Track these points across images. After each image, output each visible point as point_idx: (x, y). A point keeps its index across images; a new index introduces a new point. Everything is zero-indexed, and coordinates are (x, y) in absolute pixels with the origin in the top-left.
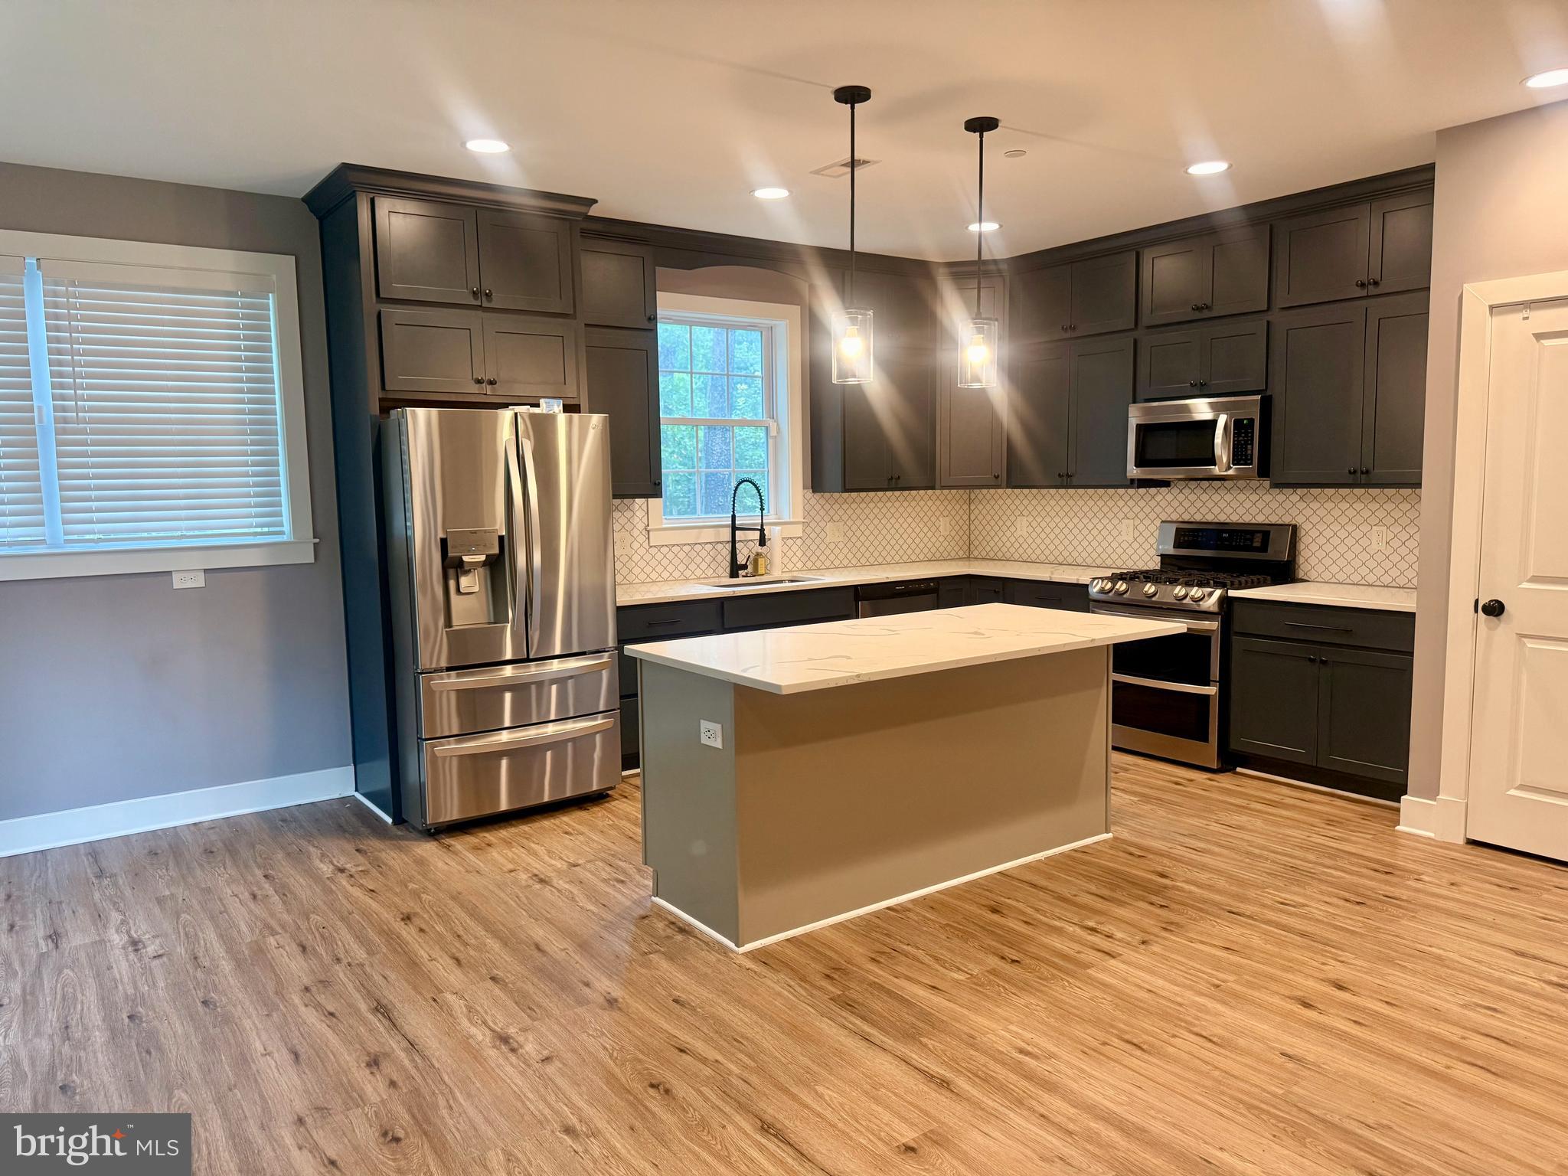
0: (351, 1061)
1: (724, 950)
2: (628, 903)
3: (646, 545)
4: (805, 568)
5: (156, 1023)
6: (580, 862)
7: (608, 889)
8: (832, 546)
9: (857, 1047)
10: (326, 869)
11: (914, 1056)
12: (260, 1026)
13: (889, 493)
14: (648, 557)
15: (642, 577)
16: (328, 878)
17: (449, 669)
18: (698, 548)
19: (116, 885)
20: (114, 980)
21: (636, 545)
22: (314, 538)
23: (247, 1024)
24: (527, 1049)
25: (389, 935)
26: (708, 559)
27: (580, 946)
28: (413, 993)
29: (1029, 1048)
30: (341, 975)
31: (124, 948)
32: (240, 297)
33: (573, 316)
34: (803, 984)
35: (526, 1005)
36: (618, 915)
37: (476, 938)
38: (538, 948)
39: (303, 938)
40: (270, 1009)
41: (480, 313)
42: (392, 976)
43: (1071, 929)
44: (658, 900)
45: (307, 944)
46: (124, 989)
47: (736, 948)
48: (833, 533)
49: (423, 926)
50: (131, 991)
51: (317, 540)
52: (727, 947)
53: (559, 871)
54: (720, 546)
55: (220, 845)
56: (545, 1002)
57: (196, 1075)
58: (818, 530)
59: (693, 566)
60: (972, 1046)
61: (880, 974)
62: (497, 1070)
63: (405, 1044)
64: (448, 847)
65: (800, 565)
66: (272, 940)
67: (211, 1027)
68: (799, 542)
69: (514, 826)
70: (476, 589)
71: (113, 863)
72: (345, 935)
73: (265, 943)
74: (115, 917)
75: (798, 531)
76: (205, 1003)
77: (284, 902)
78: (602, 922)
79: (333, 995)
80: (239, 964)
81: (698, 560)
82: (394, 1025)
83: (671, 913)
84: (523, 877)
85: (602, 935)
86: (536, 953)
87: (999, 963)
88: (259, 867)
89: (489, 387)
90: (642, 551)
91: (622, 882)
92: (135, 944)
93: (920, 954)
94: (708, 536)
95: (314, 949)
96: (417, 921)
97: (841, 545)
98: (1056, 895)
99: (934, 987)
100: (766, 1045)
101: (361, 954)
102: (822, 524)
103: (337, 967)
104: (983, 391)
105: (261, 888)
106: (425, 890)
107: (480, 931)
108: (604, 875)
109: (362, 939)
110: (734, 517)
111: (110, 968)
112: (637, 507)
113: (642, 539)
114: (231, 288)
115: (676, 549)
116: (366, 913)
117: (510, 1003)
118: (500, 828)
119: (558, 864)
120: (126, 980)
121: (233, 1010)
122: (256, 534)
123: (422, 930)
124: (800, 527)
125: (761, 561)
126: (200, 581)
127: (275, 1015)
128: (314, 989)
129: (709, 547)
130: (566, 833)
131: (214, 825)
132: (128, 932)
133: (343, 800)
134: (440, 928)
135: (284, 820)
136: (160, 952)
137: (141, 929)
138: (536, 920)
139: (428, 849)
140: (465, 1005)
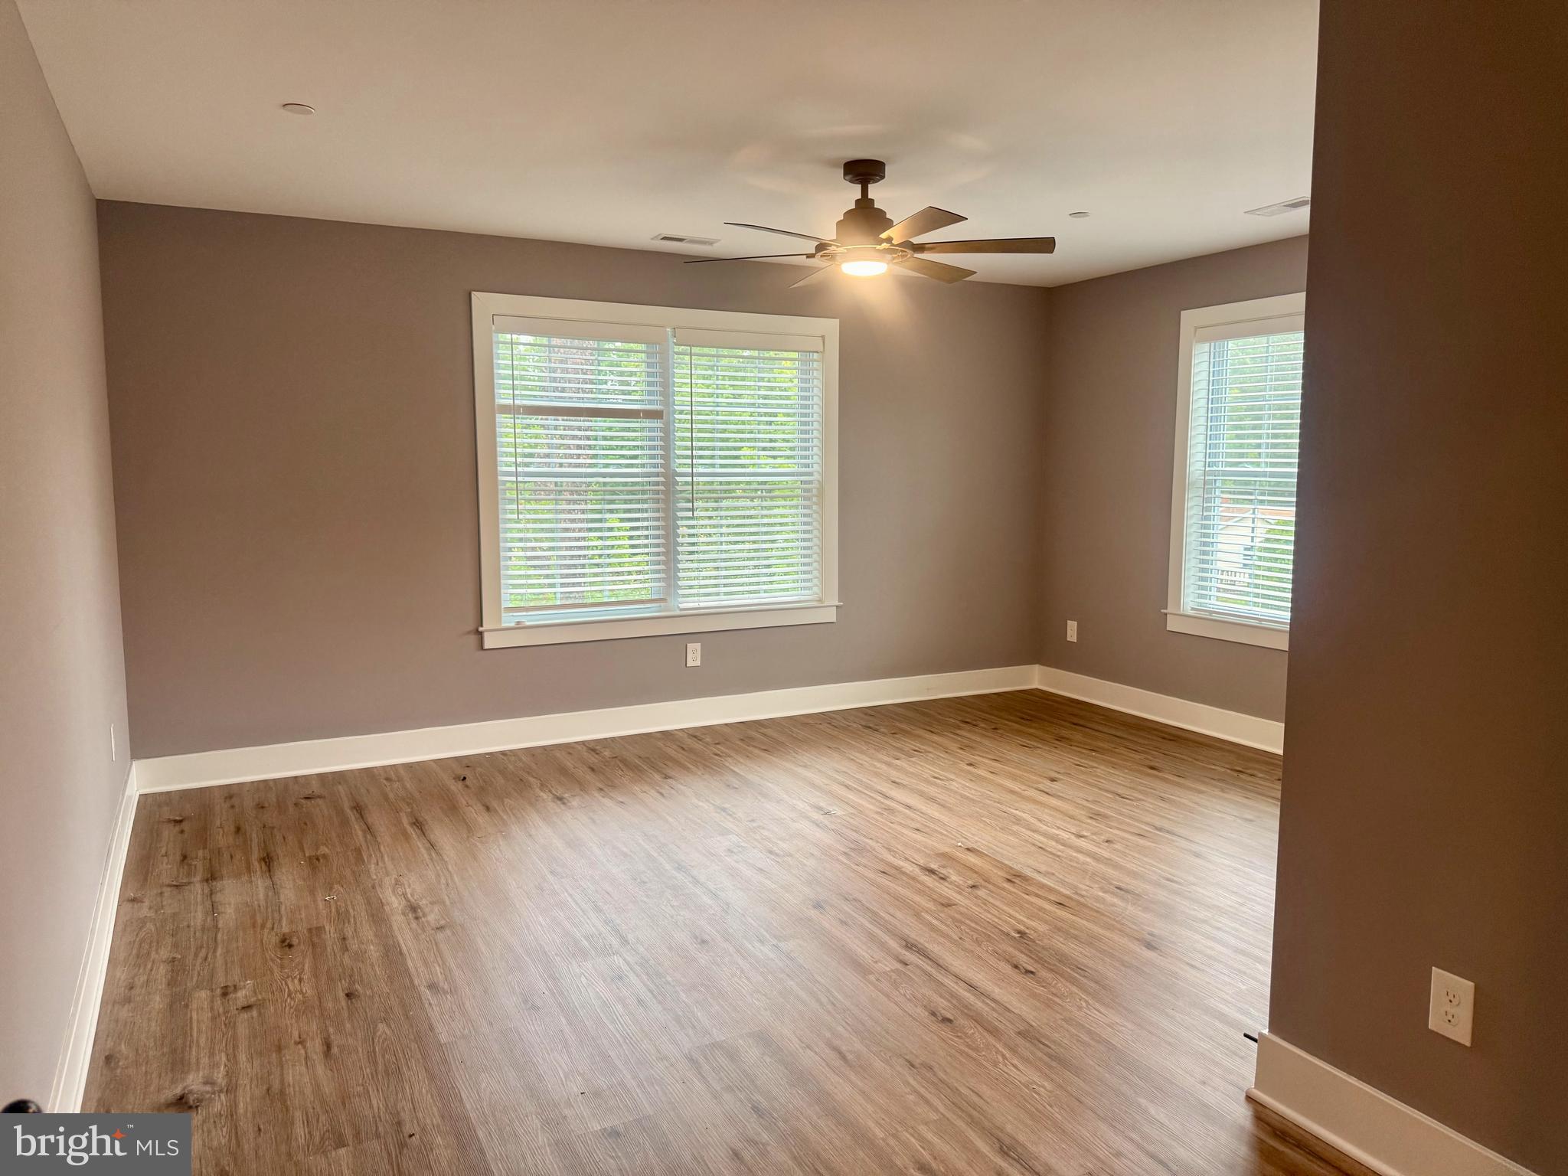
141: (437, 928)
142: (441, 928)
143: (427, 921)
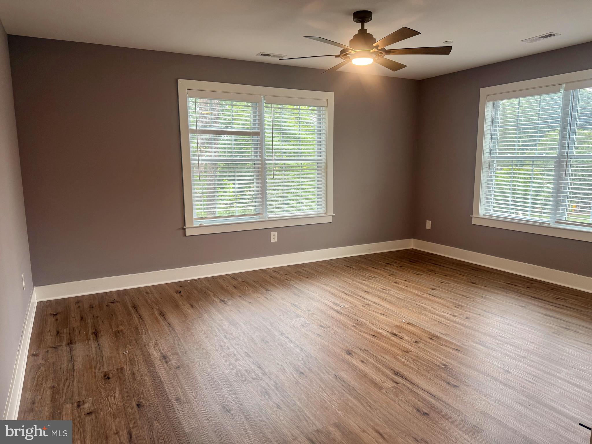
141: (177, 368)
142: (178, 367)
143: (171, 364)
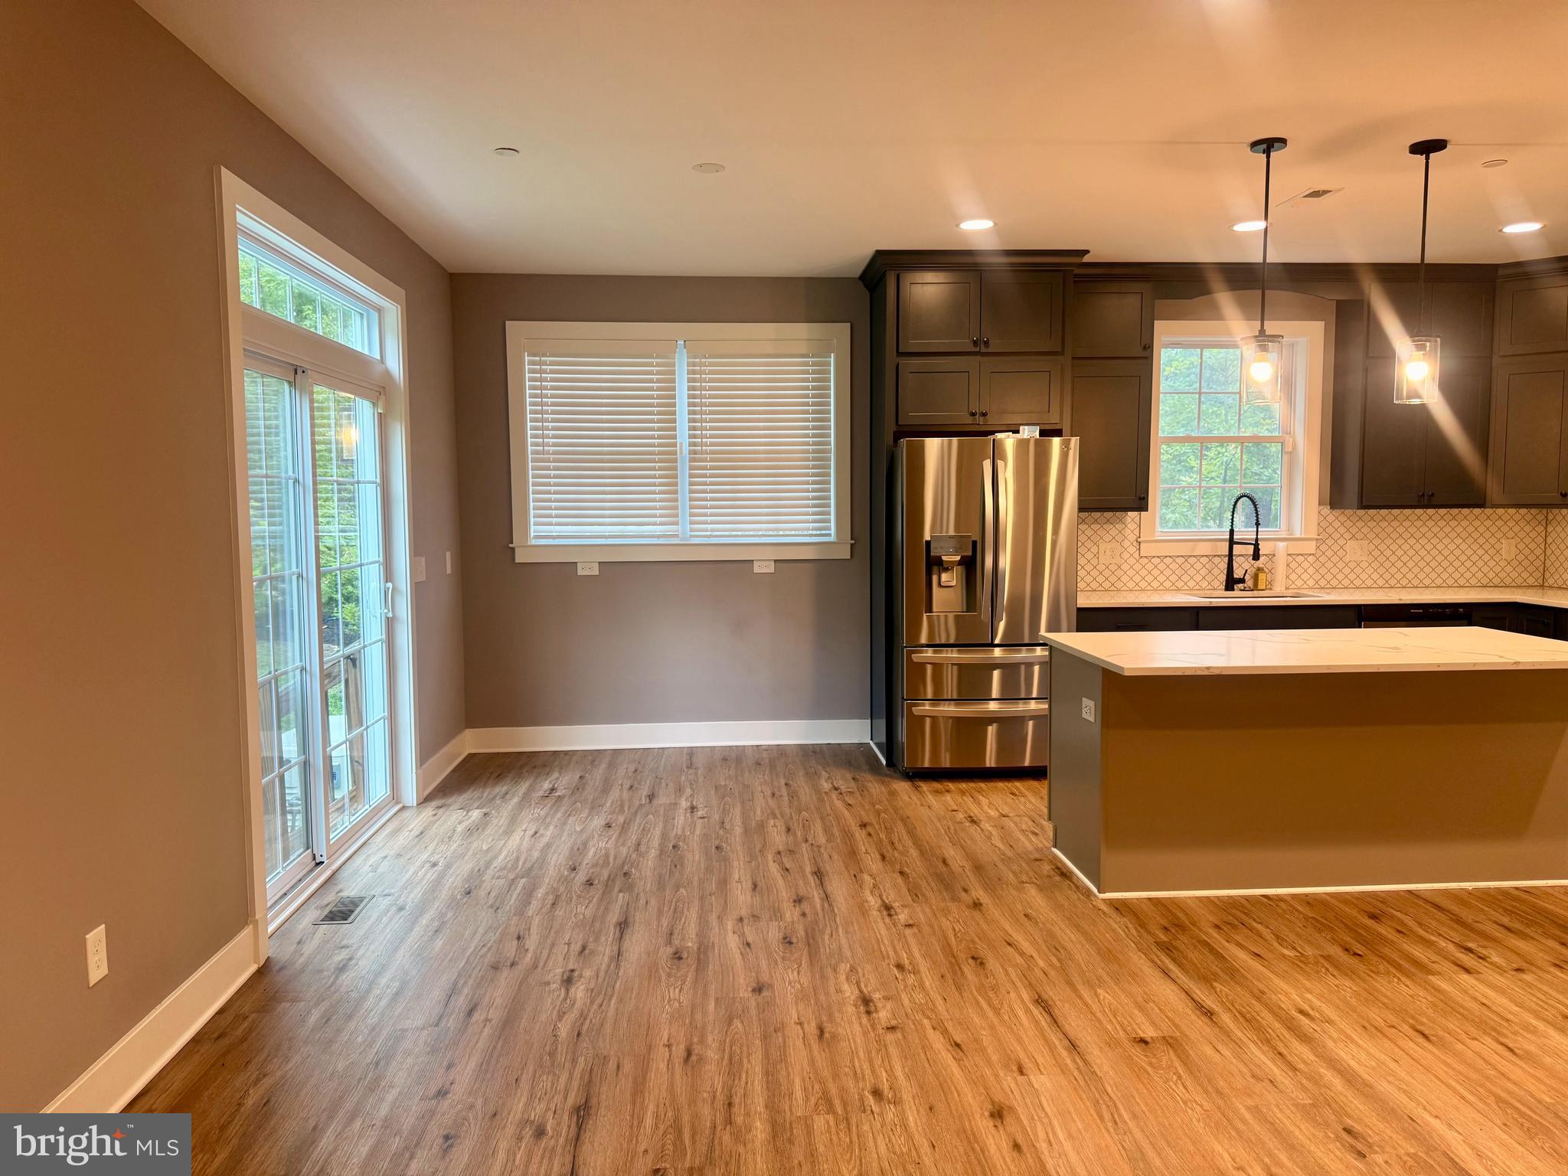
0: (785, 894)
1: (1088, 893)
2: (1030, 848)
3: (1136, 555)
4: (1317, 586)
5: (686, 852)
6: (1011, 815)
7: (1022, 838)
8: (1352, 565)
9: (1152, 975)
10: (826, 786)
11: (1197, 991)
12: (742, 867)
13: (1419, 511)
14: (1138, 567)
15: (1131, 585)
16: (825, 792)
17: (928, 646)
18: (1192, 560)
19: (696, 774)
20: (674, 826)
21: (1126, 555)
22: (851, 539)
23: (735, 864)
24: (900, 917)
25: (847, 835)
26: (1203, 572)
27: (976, 867)
28: (843, 869)
29: (1311, 1012)
30: (804, 849)
31: (686, 810)
32: (811, 357)
33: (1062, 353)
34: (1139, 928)
35: (915, 893)
36: (1018, 854)
37: (904, 846)
38: (944, 862)
39: (791, 824)
40: (752, 856)
41: (978, 358)
42: (835, 857)
43: (1443, 943)
44: (1055, 850)
45: (792, 828)
46: (677, 832)
47: (1097, 894)
48: (1355, 550)
49: (872, 832)
50: (679, 833)
51: (853, 542)
52: (1092, 892)
53: (989, 818)
54: (1217, 560)
55: (767, 761)
56: (929, 894)
57: (695, 884)
58: (1336, 547)
59: (1185, 578)
60: (1258, 999)
61: (1216, 938)
62: (873, 923)
63: (823, 895)
64: (917, 788)
65: (1311, 583)
66: (772, 822)
67: (715, 860)
68: (1311, 559)
69: (974, 782)
70: (954, 583)
71: (700, 761)
72: (818, 828)
73: (767, 822)
74: (688, 791)
75: (1311, 547)
76: (717, 848)
77: (790, 801)
78: (1002, 857)
79: (793, 860)
80: (746, 831)
81: (1192, 572)
82: (822, 885)
83: (1061, 861)
84: (960, 816)
85: (997, 864)
86: (940, 865)
87: (1342, 954)
88: (785, 777)
89: (981, 418)
90: (1132, 561)
91: (1036, 834)
92: (693, 808)
93: (1265, 932)
94: (1203, 549)
95: (795, 832)
96: (869, 829)
97: (1364, 565)
98: (1454, 917)
99: (1258, 955)
100: (1078, 957)
101: (822, 839)
102: (1341, 542)
103: (804, 845)
104: (1423, 407)
105: (779, 790)
106: (885, 811)
107: (909, 843)
108: (1024, 827)
109: (827, 831)
110: (1232, 532)
111: (674, 819)
112: (1129, 520)
113: (1132, 550)
114: (804, 352)
115: (1168, 561)
116: (838, 818)
117: (905, 890)
118: (963, 782)
119: (992, 813)
120: (680, 827)
121: (731, 854)
122: (811, 535)
123: (870, 835)
124: (1314, 543)
125: (1262, 576)
126: (770, 568)
127: (753, 863)
128: (783, 854)
129: (1204, 560)
130: (1012, 794)
131: (769, 748)
132: (692, 801)
133: (861, 745)
134: (882, 836)
135: (813, 752)
136: (705, 816)
137: (699, 802)
138: (953, 844)
139: (902, 787)
140: (873, 884)
